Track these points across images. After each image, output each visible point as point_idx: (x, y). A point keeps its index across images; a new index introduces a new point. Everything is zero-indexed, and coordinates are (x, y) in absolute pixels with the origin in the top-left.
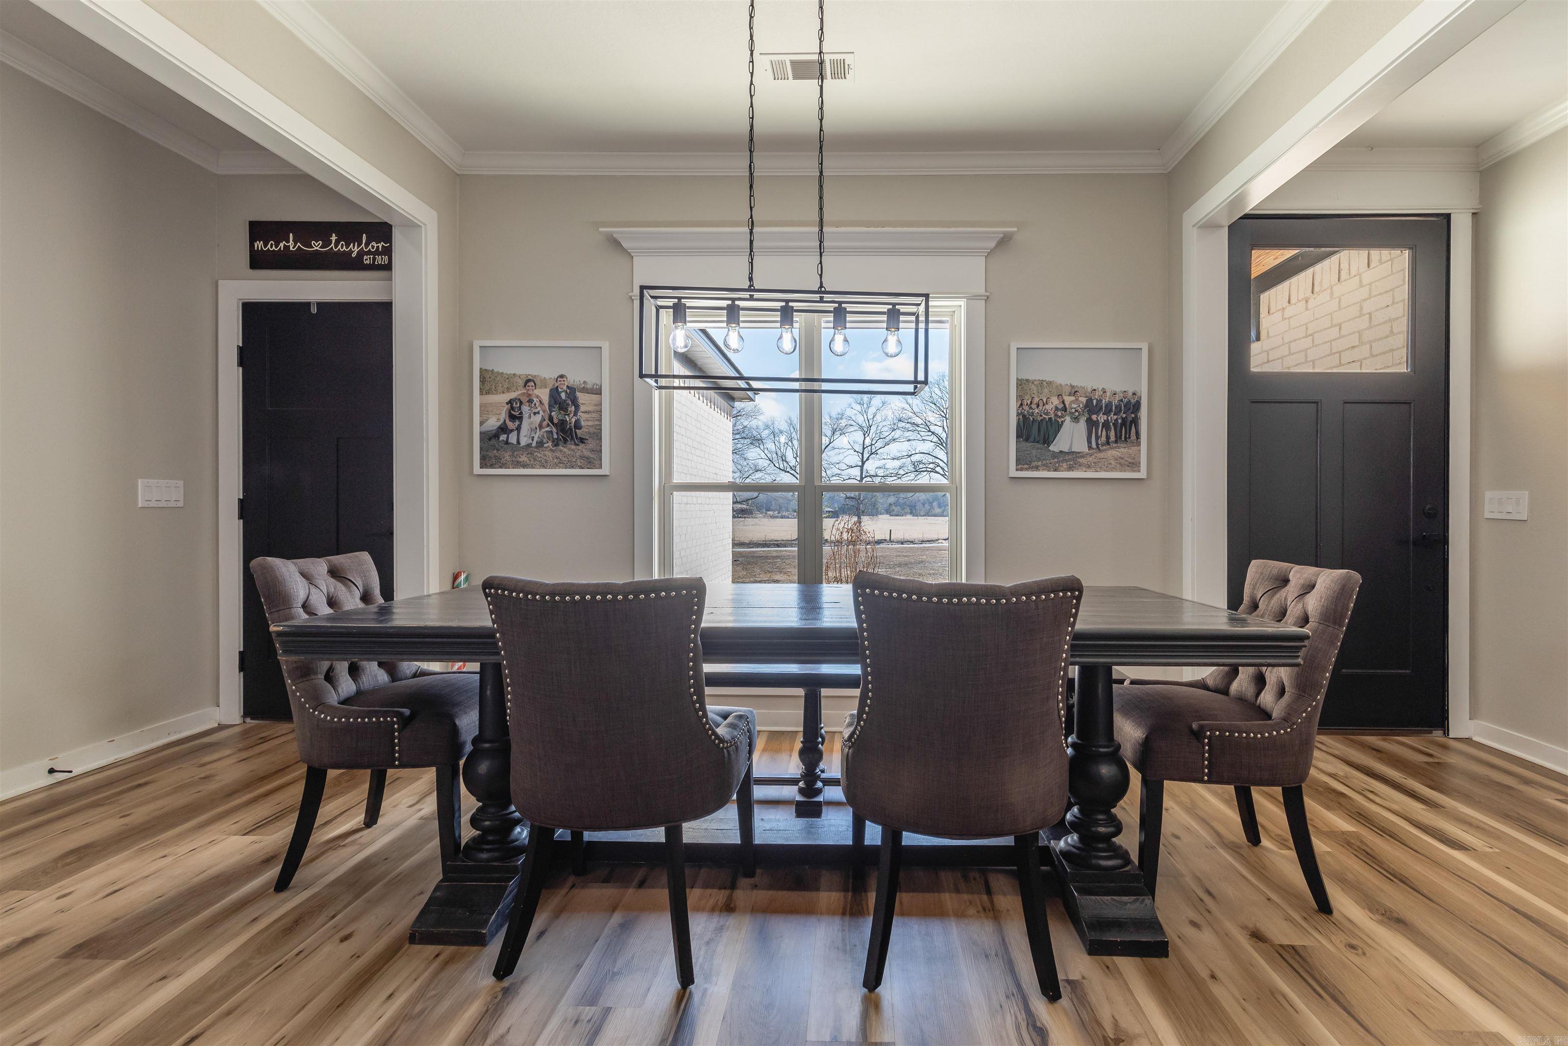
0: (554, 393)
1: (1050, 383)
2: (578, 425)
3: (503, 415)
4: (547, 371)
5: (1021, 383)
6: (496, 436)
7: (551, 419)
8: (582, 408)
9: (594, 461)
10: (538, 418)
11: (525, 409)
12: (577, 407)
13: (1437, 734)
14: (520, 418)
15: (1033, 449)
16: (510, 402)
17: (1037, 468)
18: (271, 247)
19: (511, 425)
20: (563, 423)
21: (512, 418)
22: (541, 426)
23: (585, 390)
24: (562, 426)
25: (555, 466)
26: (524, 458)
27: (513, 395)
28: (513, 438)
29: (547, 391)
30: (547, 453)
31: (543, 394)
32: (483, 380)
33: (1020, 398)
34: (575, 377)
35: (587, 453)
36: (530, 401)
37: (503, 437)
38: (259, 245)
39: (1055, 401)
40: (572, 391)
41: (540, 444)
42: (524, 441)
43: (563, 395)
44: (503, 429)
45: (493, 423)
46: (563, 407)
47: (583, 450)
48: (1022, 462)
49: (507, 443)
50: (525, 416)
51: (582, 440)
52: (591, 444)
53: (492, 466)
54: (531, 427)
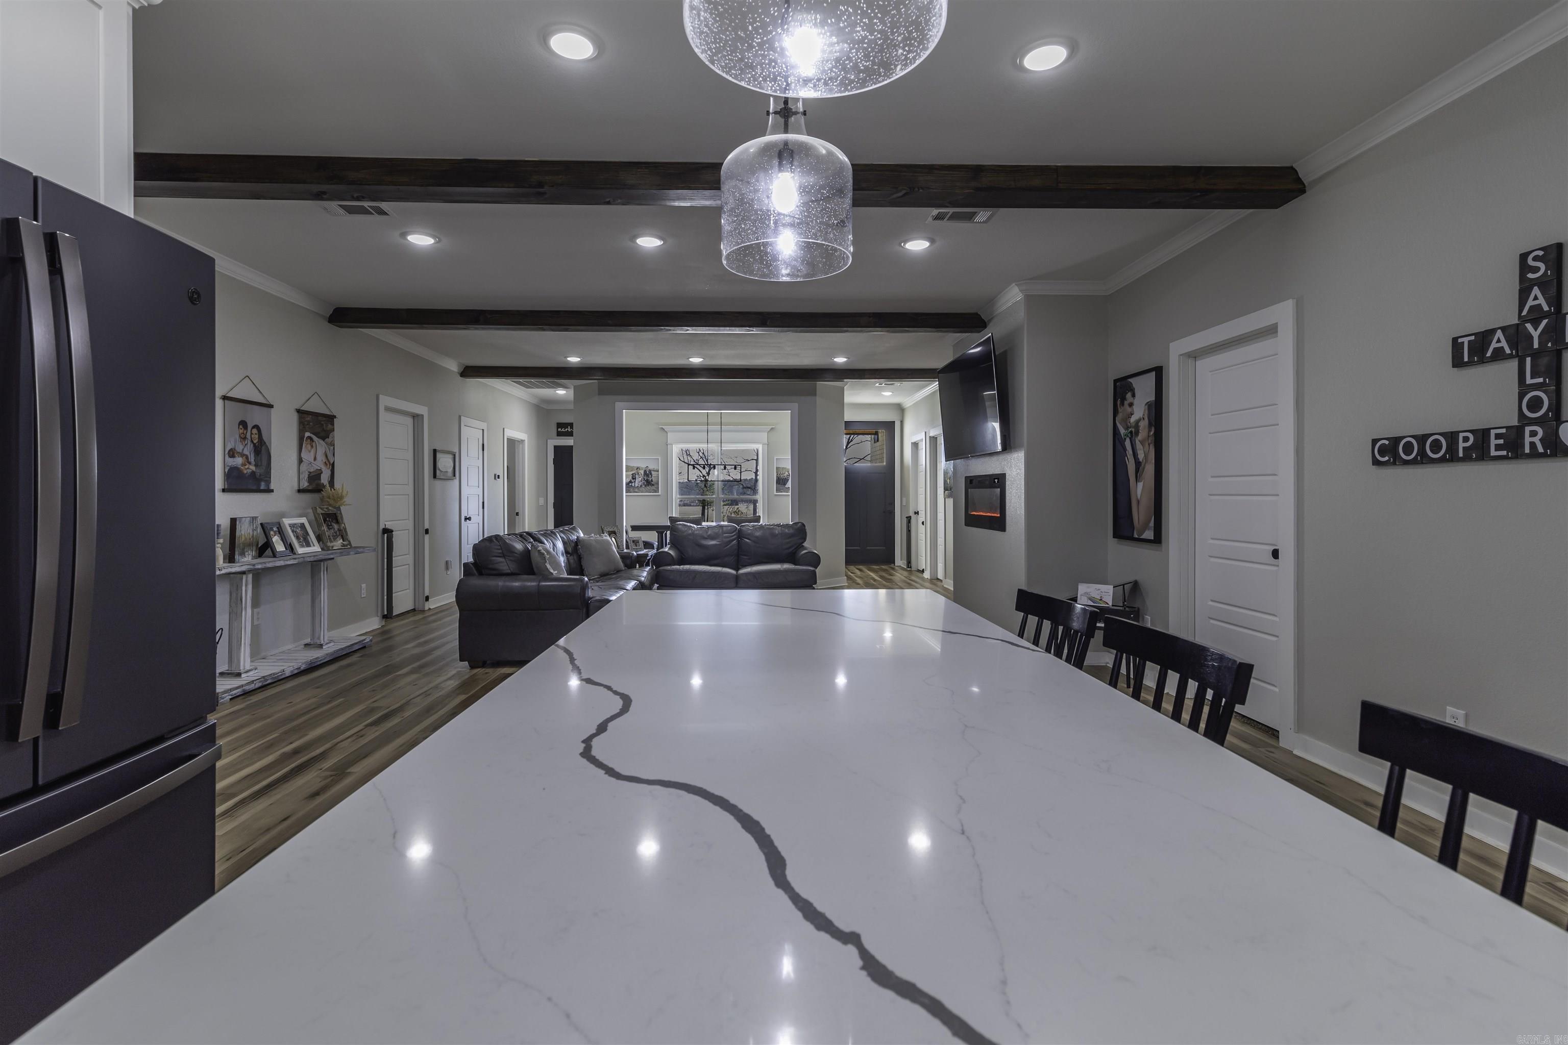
0: (645, 471)
1: (785, 468)
2: (652, 481)
3: (631, 478)
5: (777, 468)
7: (644, 479)
9: (657, 491)
10: (641, 479)
11: (637, 476)
12: (652, 475)
13: (892, 565)
14: (635, 479)
15: (781, 487)
16: (632, 474)
17: (782, 492)
18: (563, 430)
19: (633, 481)
20: (647, 480)
21: (633, 479)
22: (642, 481)
23: (654, 471)
24: (647, 481)
25: (645, 492)
26: (636, 490)
27: (633, 472)
28: (633, 484)
30: (643, 489)
31: (642, 472)
33: (777, 472)
34: (651, 467)
36: (638, 474)
37: (630, 484)
38: (559, 430)
39: (787, 473)
40: (650, 471)
41: (641, 486)
42: (636, 486)
43: (647, 472)
44: (630, 482)
46: (648, 476)
47: (653, 488)
48: (778, 490)
49: (631, 486)
50: (637, 478)
51: (653, 485)
52: (656, 486)
54: (638, 482)
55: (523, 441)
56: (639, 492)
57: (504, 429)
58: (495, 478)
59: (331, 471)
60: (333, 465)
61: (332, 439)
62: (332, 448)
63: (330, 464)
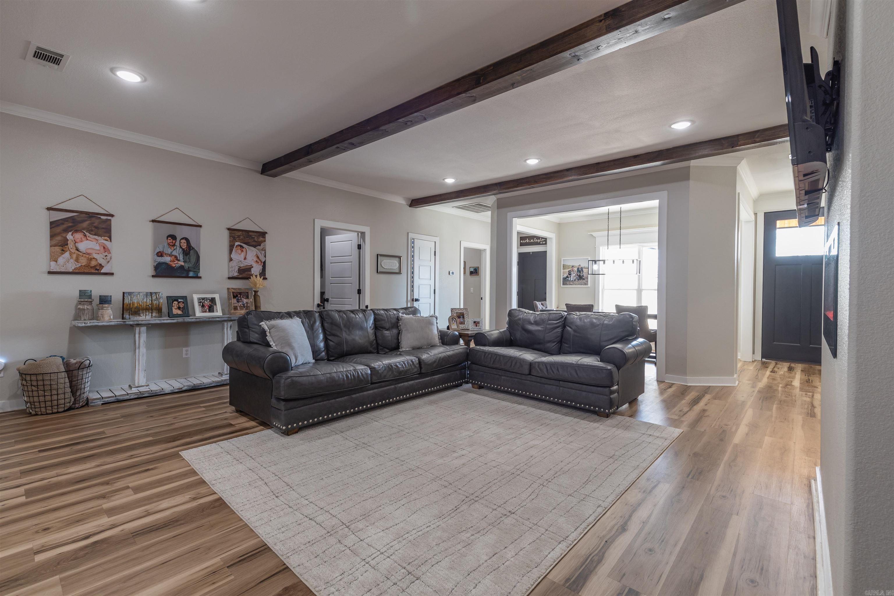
0: (578, 269)
2: (583, 276)
3: (567, 274)
4: (576, 264)
6: (566, 278)
7: (577, 275)
8: (584, 272)
9: (586, 284)
10: (575, 274)
11: (572, 272)
12: (583, 272)
14: (571, 275)
16: (569, 271)
19: (569, 276)
20: (580, 275)
21: (569, 274)
22: (575, 276)
23: (585, 268)
24: (580, 276)
25: (578, 285)
26: (571, 283)
27: (569, 270)
28: (569, 279)
29: (577, 268)
30: (576, 282)
31: (576, 269)
32: (563, 267)
34: (582, 266)
35: (585, 282)
36: (573, 271)
40: (582, 268)
41: (575, 280)
42: (571, 280)
43: (580, 269)
44: (567, 277)
45: (565, 276)
46: (580, 272)
47: (584, 281)
49: (568, 280)
50: (572, 274)
51: (584, 279)
52: (586, 280)
53: (565, 285)
54: (573, 276)
55: (485, 250)
56: (573, 285)
57: (460, 241)
58: (449, 274)
59: (263, 266)
60: (264, 263)
61: (263, 247)
62: (264, 252)
63: (261, 262)
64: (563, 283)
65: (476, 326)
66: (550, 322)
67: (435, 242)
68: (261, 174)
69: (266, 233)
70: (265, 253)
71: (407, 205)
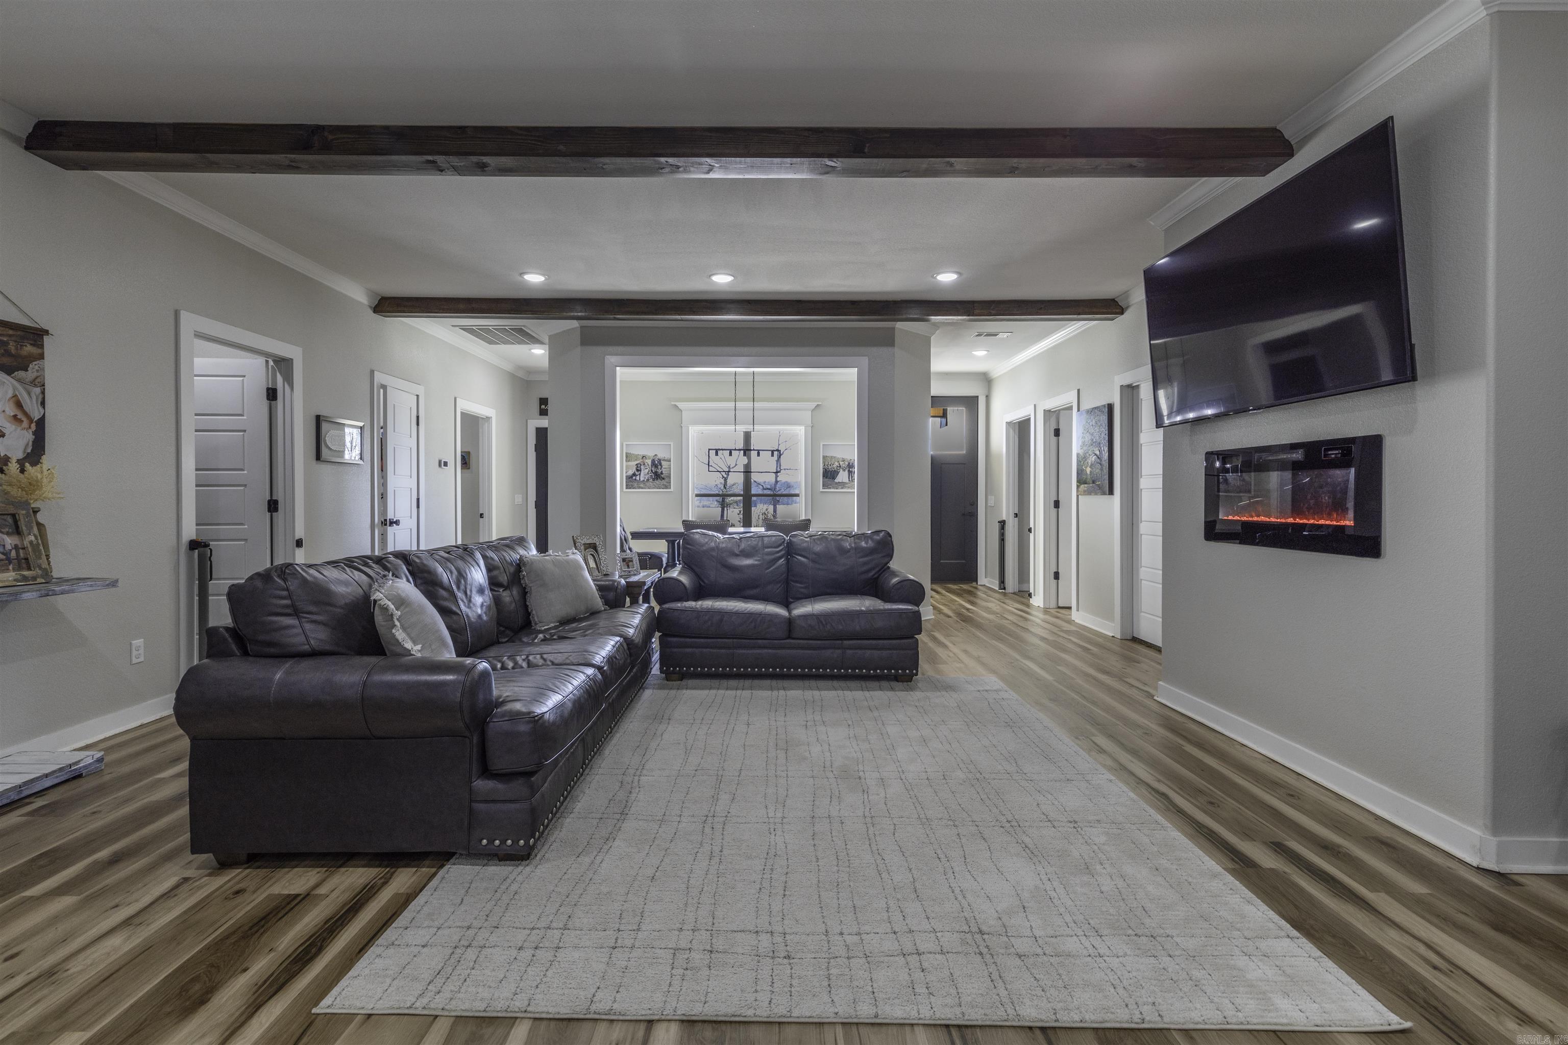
0: (653, 461)
1: (835, 457)
2: (662, 473)
3: (634, 470)
4: (650, 453)
5: (824, 457)
6: (632, 477)
7: (652, 471)
8: (663, 467)
9: (667, 486)
10: (647, 470)
11: (642, 467)
12: (661, 466)
13: (974, 584)
14: (640, 471)
15: (828, 481)
16: (637, 465)
17: (830, 488)
19: (637, 473)
21: (637, 470)
22: (648, 474)
23: (664, 460)
24: (656, 473)
25: (654, 488)
26: (642, 485)
27: (638, 462)
28: (638, 478)
29: (650, 460)
30: (650, 483)
31: (649, 462)
32: (627, 457)
33: (824, 462)
34: (661, 455)
36: (644, 464)
37: (634, 478)
38: (540, 407)
39: (837, 464)
40: (660, 460)
41: (648, 480)
42: (642, 479)
43: (656, 462)
44: (634, 475)
45: (630, 473)
46: (656, 466)
47: (664, 482)
48: (824, 486)
49: (635, 480)
50: (642, 470)
51: (663, 479)
52: (667, 480)
53: (630, 488)
54: (644, 474)
55: (488, 419)
56: (645, 488)
57: (455, 399)
58: (440, 465)
59: (34, 433)
60: (41, 424)
61: (35, 374)
62: (38, 390)
63: (31, 421)
64: (627, 485)
65: (628, 567)
66: (766, 550)
67: (418, 396)
68: (27, 148)
69: (47, 332)
70: (43, 393)
71: (371, 307)
